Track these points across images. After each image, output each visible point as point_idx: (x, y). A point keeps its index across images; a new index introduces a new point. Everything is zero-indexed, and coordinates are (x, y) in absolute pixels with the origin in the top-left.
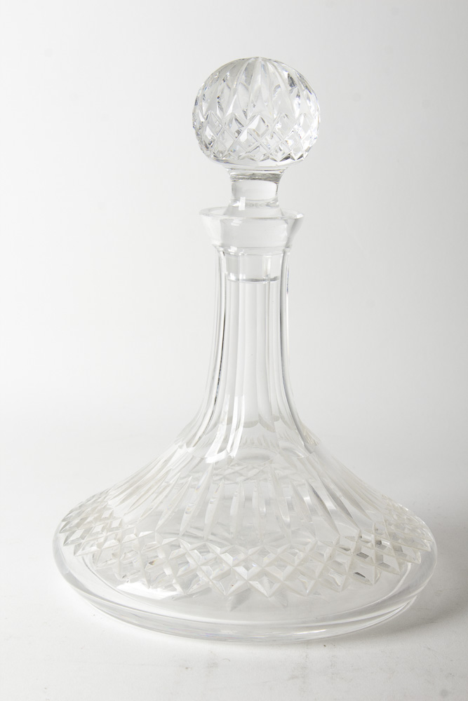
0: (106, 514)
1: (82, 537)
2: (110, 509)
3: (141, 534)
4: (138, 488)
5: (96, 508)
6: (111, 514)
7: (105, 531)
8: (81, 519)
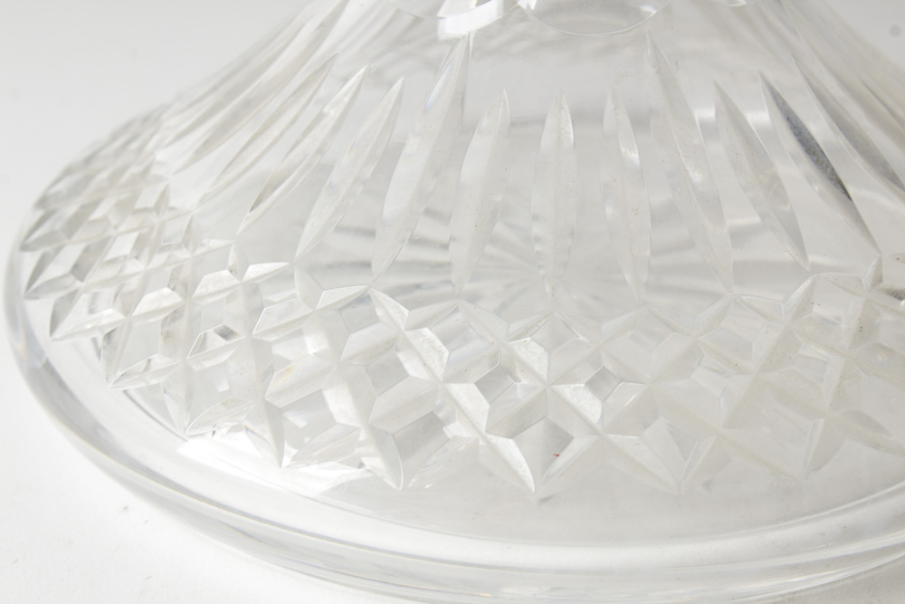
0: (148, 198)
1: (79, 270)
2: (159, 179)
3: (254, 271)
4: (248, 104)
5: (121, 171)
6: (164, 196)
7: (146, 252)
8: (83, 207)
